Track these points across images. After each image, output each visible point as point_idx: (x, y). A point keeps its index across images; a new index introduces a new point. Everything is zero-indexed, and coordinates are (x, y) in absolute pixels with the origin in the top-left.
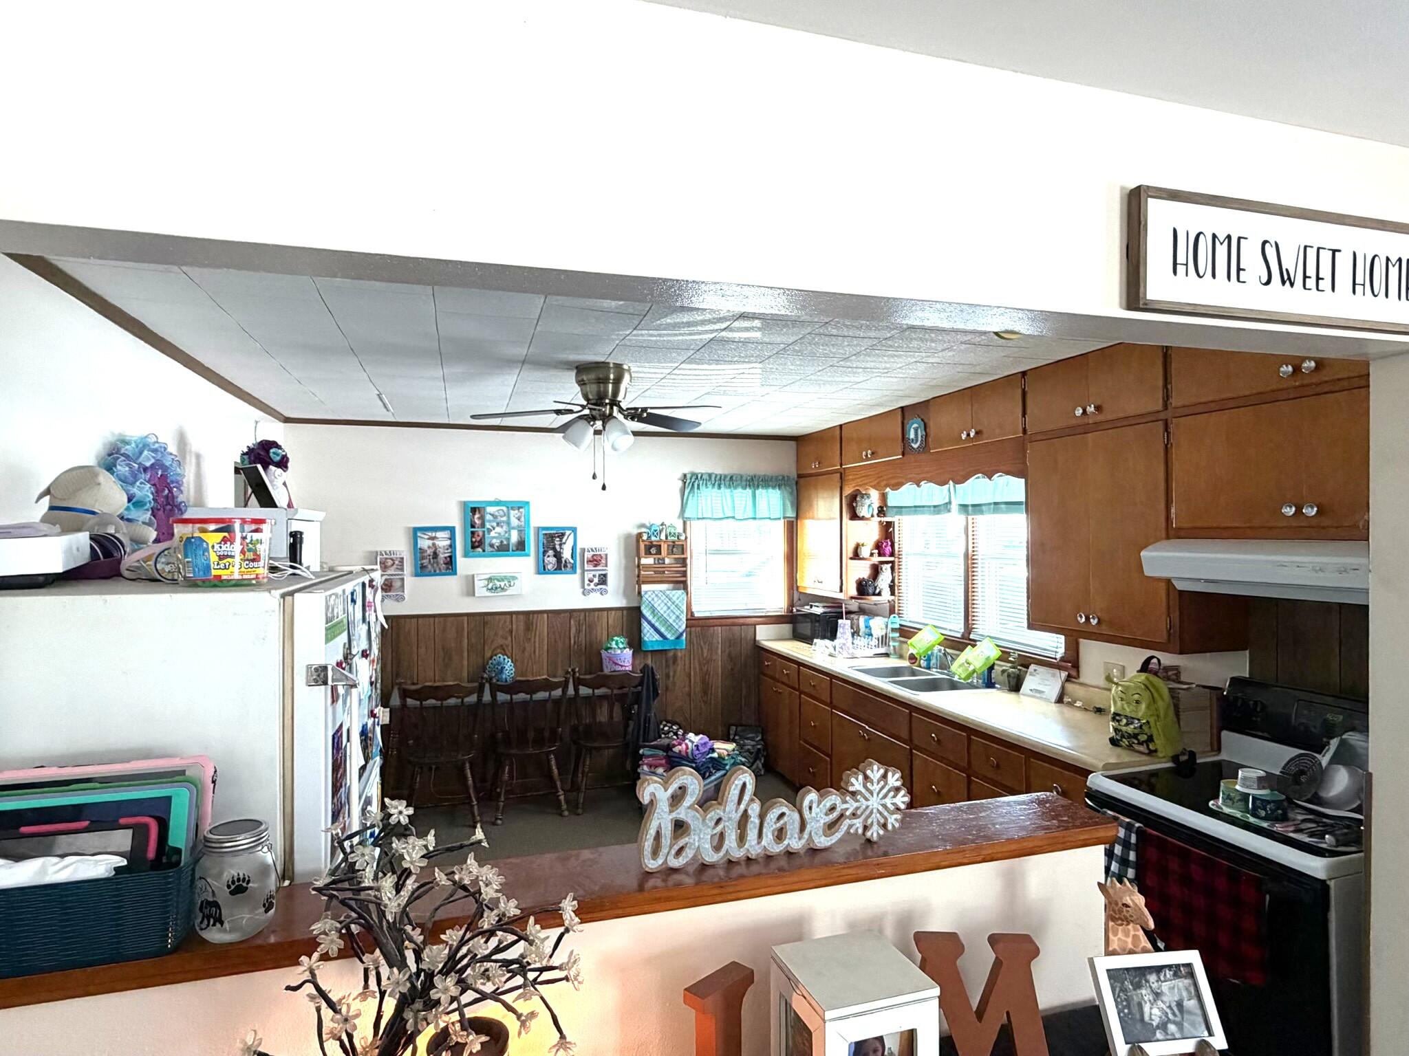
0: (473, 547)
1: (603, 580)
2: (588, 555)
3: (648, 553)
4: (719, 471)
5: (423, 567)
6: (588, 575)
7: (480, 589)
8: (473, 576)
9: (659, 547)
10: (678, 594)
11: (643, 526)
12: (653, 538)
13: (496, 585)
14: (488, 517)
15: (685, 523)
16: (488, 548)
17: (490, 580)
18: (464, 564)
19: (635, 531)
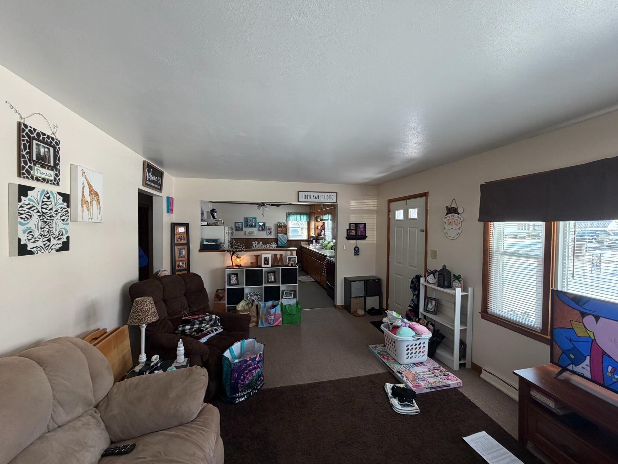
0: (246, 226)
1: (271, 232)
2: (268, 228)
3: (279, 228)
4: (294, 212)
5: (237, 230)
6: (268, 232)
7: (247, 234)
8: (246, 232)
9: (281, 226)
10: (285, 236)
11: (278, 222)
12: (280, 225)
13: (250, 233)
14: (249, 220)
15: (287, 222)
16: (249, 226)
17: (249, 232)
18: (244, 229)
19: (277, 223)
